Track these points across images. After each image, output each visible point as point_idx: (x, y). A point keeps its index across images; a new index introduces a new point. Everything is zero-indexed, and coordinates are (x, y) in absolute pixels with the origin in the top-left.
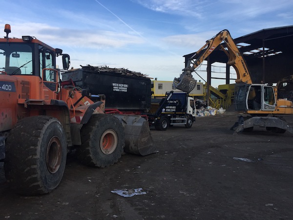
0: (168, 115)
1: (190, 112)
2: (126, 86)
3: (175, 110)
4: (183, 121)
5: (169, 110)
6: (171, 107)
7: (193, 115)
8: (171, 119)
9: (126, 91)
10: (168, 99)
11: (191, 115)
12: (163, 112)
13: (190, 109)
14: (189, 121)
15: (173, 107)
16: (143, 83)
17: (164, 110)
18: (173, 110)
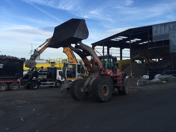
0: (38, 81)
1: (59, 78)
2: (2, 65)
3: (46, 78)
4: (52, 84)
5: (41, 78)
6: (42, 76)
7: (61, 80)
8: (41, 83)
9: (2, 67)
10: (38, 72)
11: (59, 80)
12: (33, 79)
13: (59, 77)
14: (58, 84)
15: (45, 76)
16: (17, 63)
17: (35, 78)
18: (44, 78)
